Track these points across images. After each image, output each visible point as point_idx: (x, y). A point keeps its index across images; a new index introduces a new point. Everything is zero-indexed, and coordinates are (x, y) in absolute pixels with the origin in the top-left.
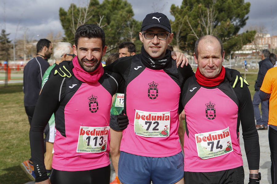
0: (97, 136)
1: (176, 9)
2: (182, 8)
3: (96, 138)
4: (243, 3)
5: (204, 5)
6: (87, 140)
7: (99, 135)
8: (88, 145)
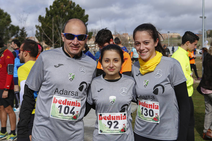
1: (42, 18)
2: (46, 17)
4: (84, 15)
5: (59, 16)
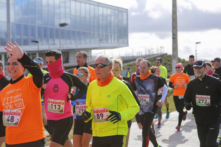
0: (56, 104)
3: (55, 106)
6: (51, 106)
7: (57, 104)
8: (52, 108)
